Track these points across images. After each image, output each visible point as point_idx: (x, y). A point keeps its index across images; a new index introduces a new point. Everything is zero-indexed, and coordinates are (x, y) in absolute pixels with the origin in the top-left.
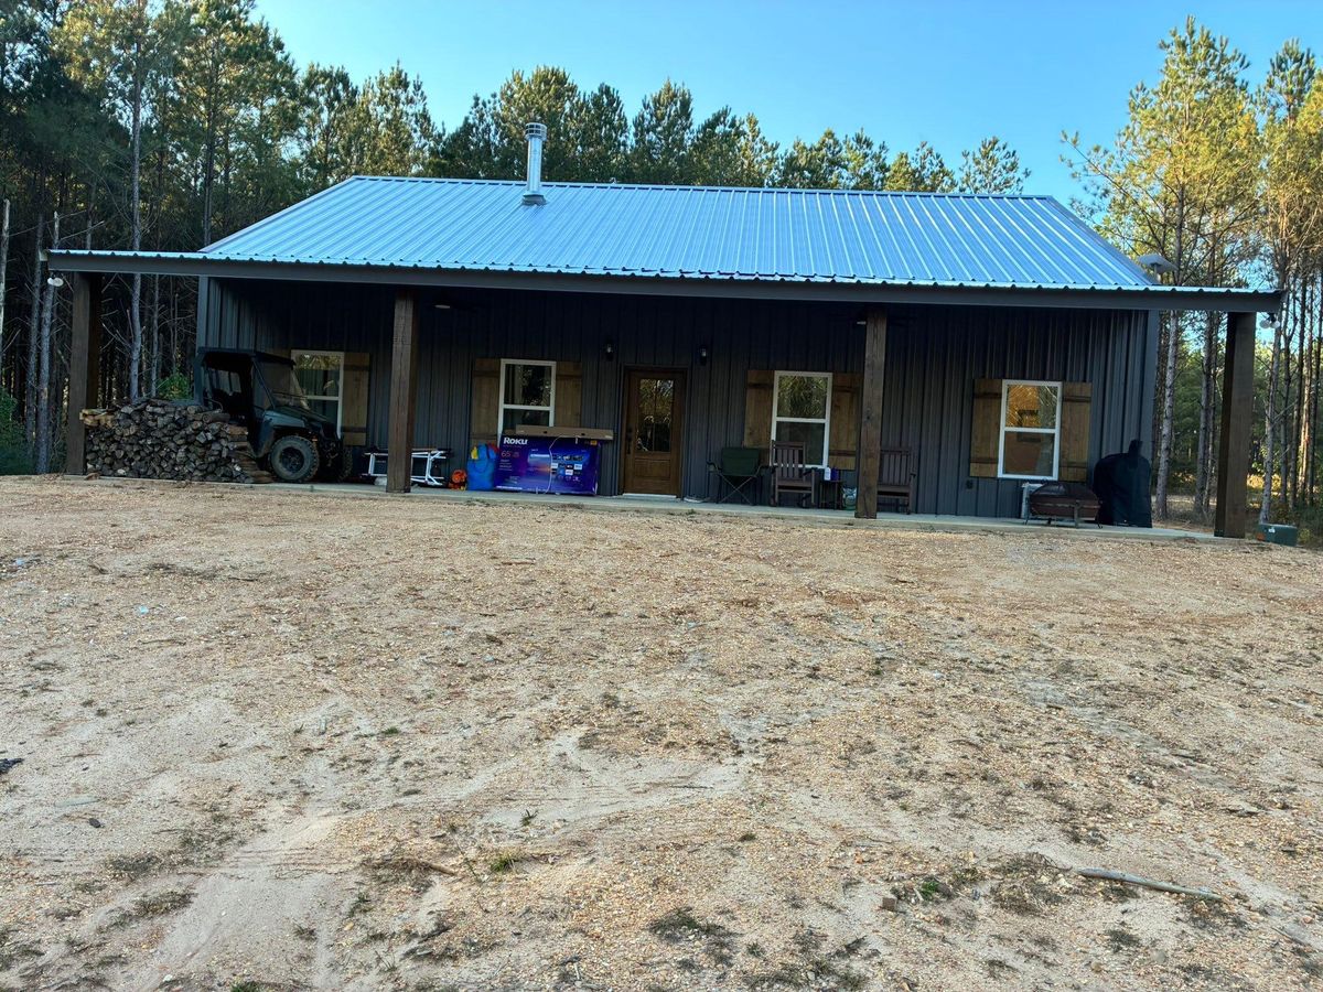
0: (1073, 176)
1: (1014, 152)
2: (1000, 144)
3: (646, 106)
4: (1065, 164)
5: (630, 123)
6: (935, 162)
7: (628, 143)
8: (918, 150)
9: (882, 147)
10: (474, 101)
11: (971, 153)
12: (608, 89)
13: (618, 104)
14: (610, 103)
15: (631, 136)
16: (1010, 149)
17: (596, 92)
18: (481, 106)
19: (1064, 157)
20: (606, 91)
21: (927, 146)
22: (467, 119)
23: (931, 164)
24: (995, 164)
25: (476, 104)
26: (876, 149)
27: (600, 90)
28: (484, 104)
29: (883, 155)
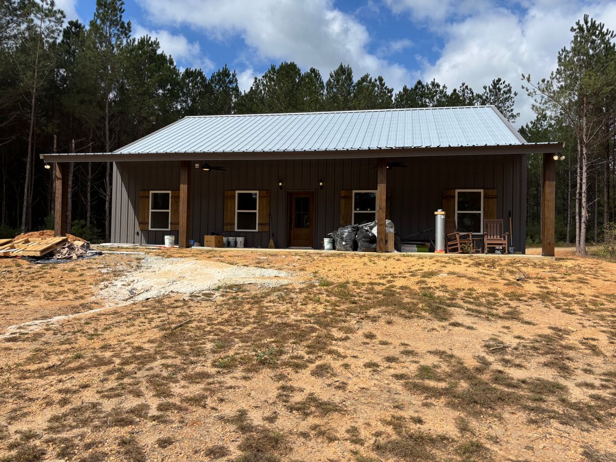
0: (529, 95)
1: (509, 84)
2: (502, 82)
3: (331, 76)
4: (525, 90)
5: (325, 84)
6: (469, 92)
7: (324, 93)
8: (461, 87)
9: (444, 87)
10: (254, 80)
11: (488, 87)
12: (314, 70)
13: (319, 77)
14: (316, 76)
15: (325, 91)
16: (507, 83)
17: (309, 71)
18: (258, 82)
19: (524, 86)
20: (313, 70)
21: (465, 85)
22: (252, 88)
23: (468, 93)
24: (500, 91)
25: (256, 81)
26: (441, 88)
27: (311, 70)
28: (259, 80)
29: (445, 91)
